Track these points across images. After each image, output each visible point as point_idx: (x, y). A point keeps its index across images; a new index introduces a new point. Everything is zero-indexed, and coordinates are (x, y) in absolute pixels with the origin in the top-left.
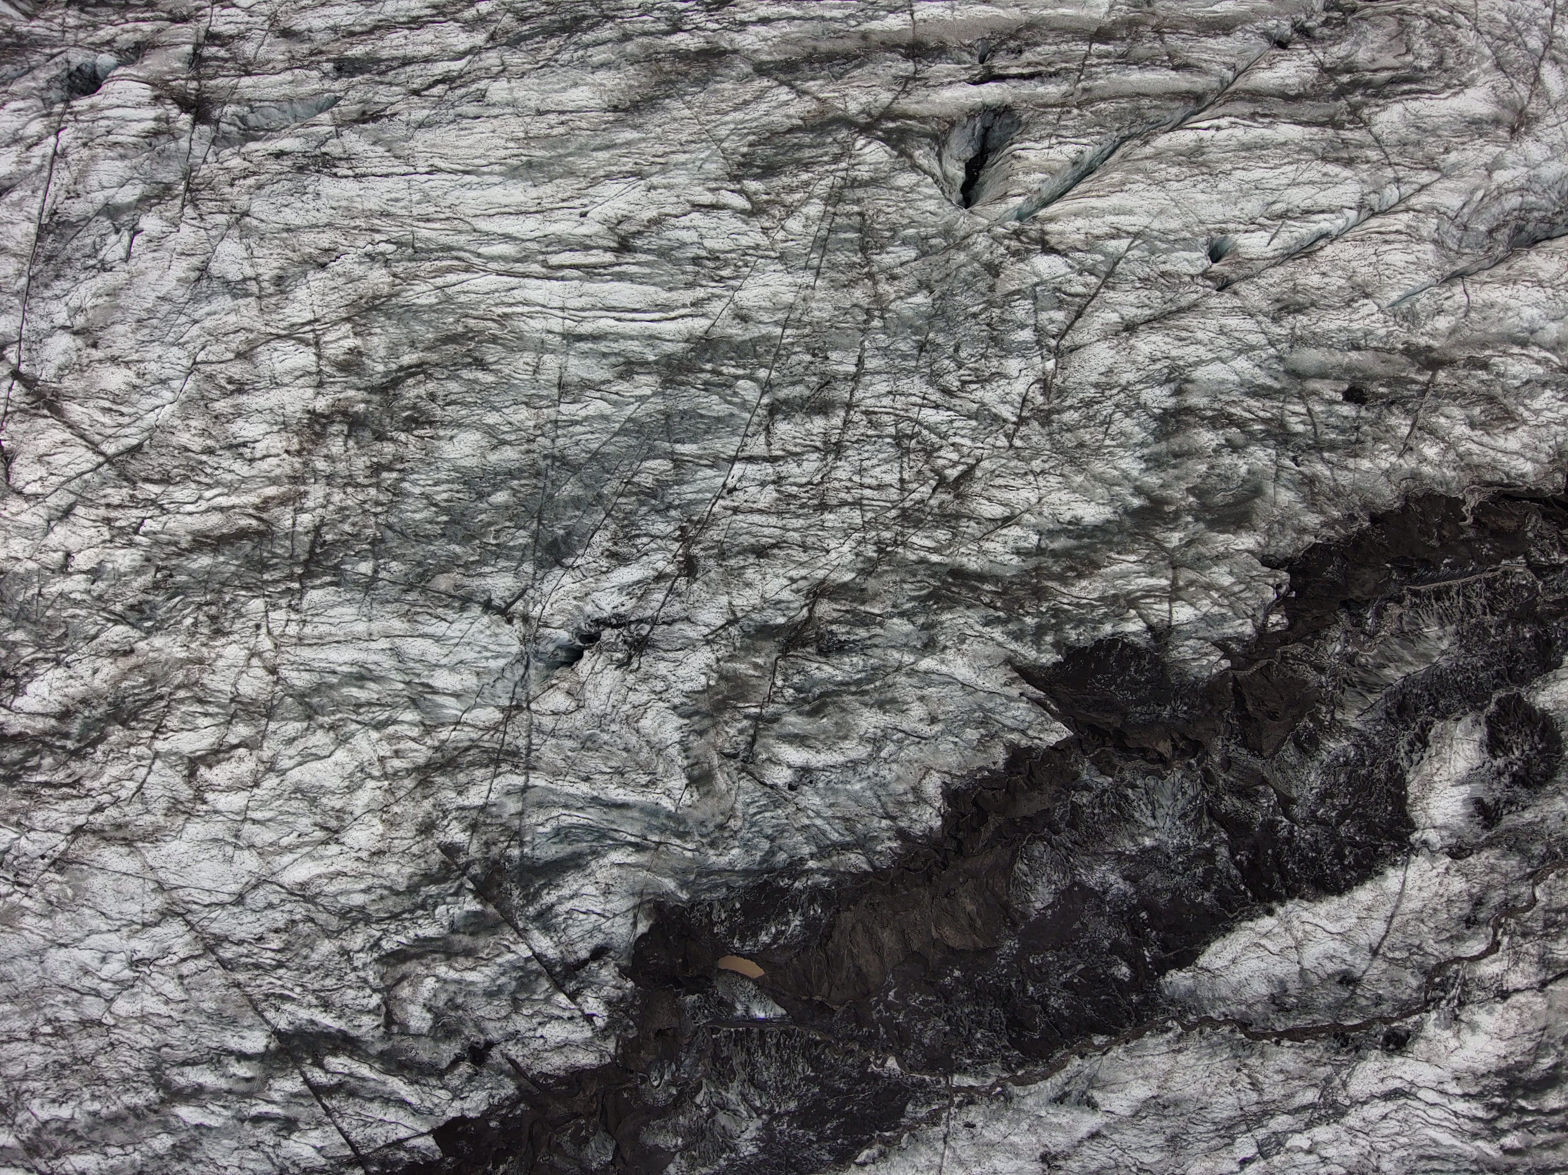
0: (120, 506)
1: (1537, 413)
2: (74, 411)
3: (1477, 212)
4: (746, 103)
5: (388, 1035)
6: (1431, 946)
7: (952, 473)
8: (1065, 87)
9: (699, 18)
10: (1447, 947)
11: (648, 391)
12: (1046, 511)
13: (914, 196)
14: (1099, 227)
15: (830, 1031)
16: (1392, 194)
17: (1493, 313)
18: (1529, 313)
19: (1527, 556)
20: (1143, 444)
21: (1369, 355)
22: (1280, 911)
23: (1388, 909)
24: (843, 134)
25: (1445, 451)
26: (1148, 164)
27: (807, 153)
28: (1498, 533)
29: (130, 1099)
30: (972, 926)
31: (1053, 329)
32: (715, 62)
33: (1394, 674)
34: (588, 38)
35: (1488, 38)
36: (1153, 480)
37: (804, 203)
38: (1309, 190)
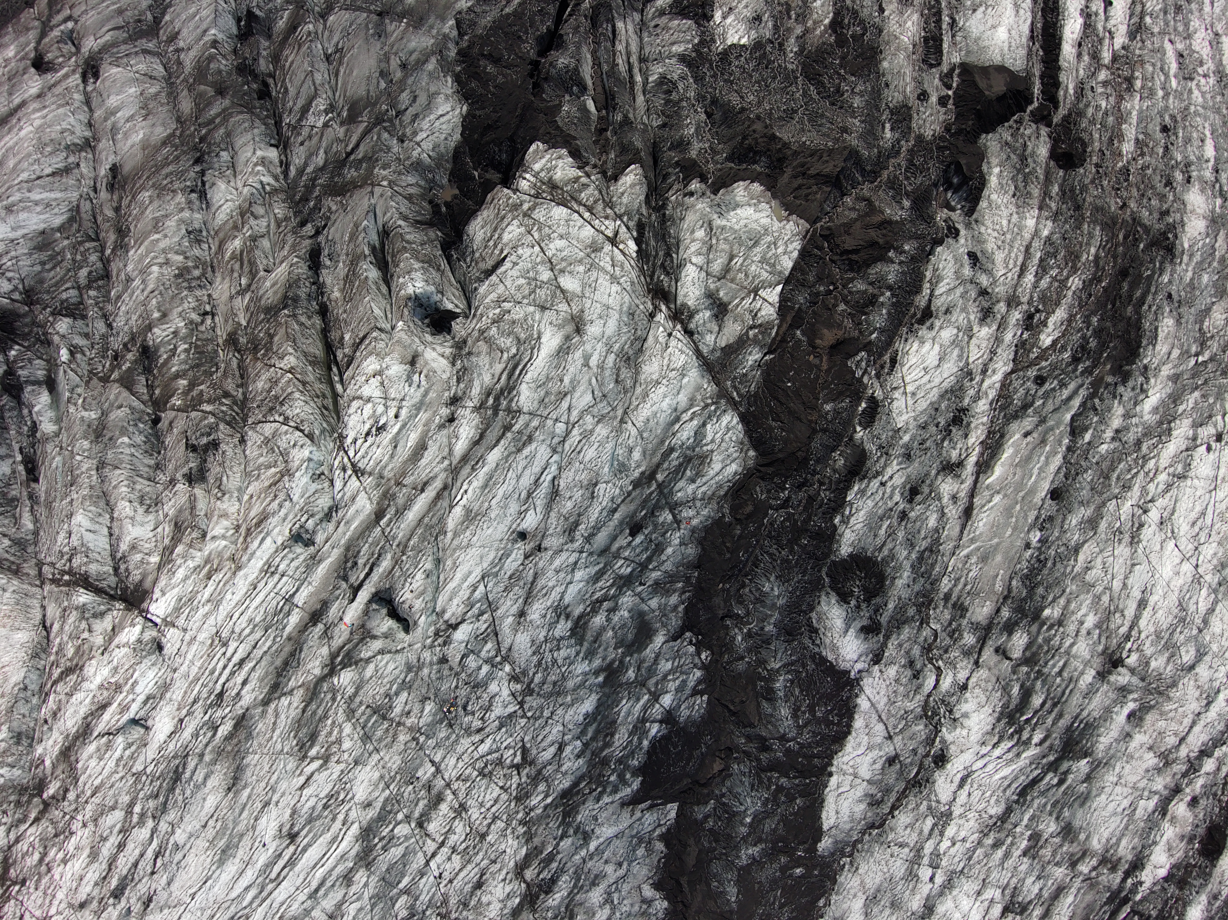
1: (713, 441)
3: (601, 385)
4: (274, 723)
6: (911, 705)
7: (518, 758)
8: (389, 555)
9: (219, 713)
10: (918, 697)
12: (571, 726)
13: (380, 672)
14: (465, 593)
16: (560, 427)
17: (652, 423)
18: (665, 405)
19: (772, 507)
20: (578, 654)
22: (834, 769)
23: (875, 717)
24: (325, 686)
25: (694, 505)
26: (455, 542)
27: (320, 712)
28: (749, 516)
31: (493, 653)
32: (244, 723)
33: (769, 628)
34: (188, 774)
35: (526, 301)
36: (597, 662)
37: (341, 731)
38: (528, 471)
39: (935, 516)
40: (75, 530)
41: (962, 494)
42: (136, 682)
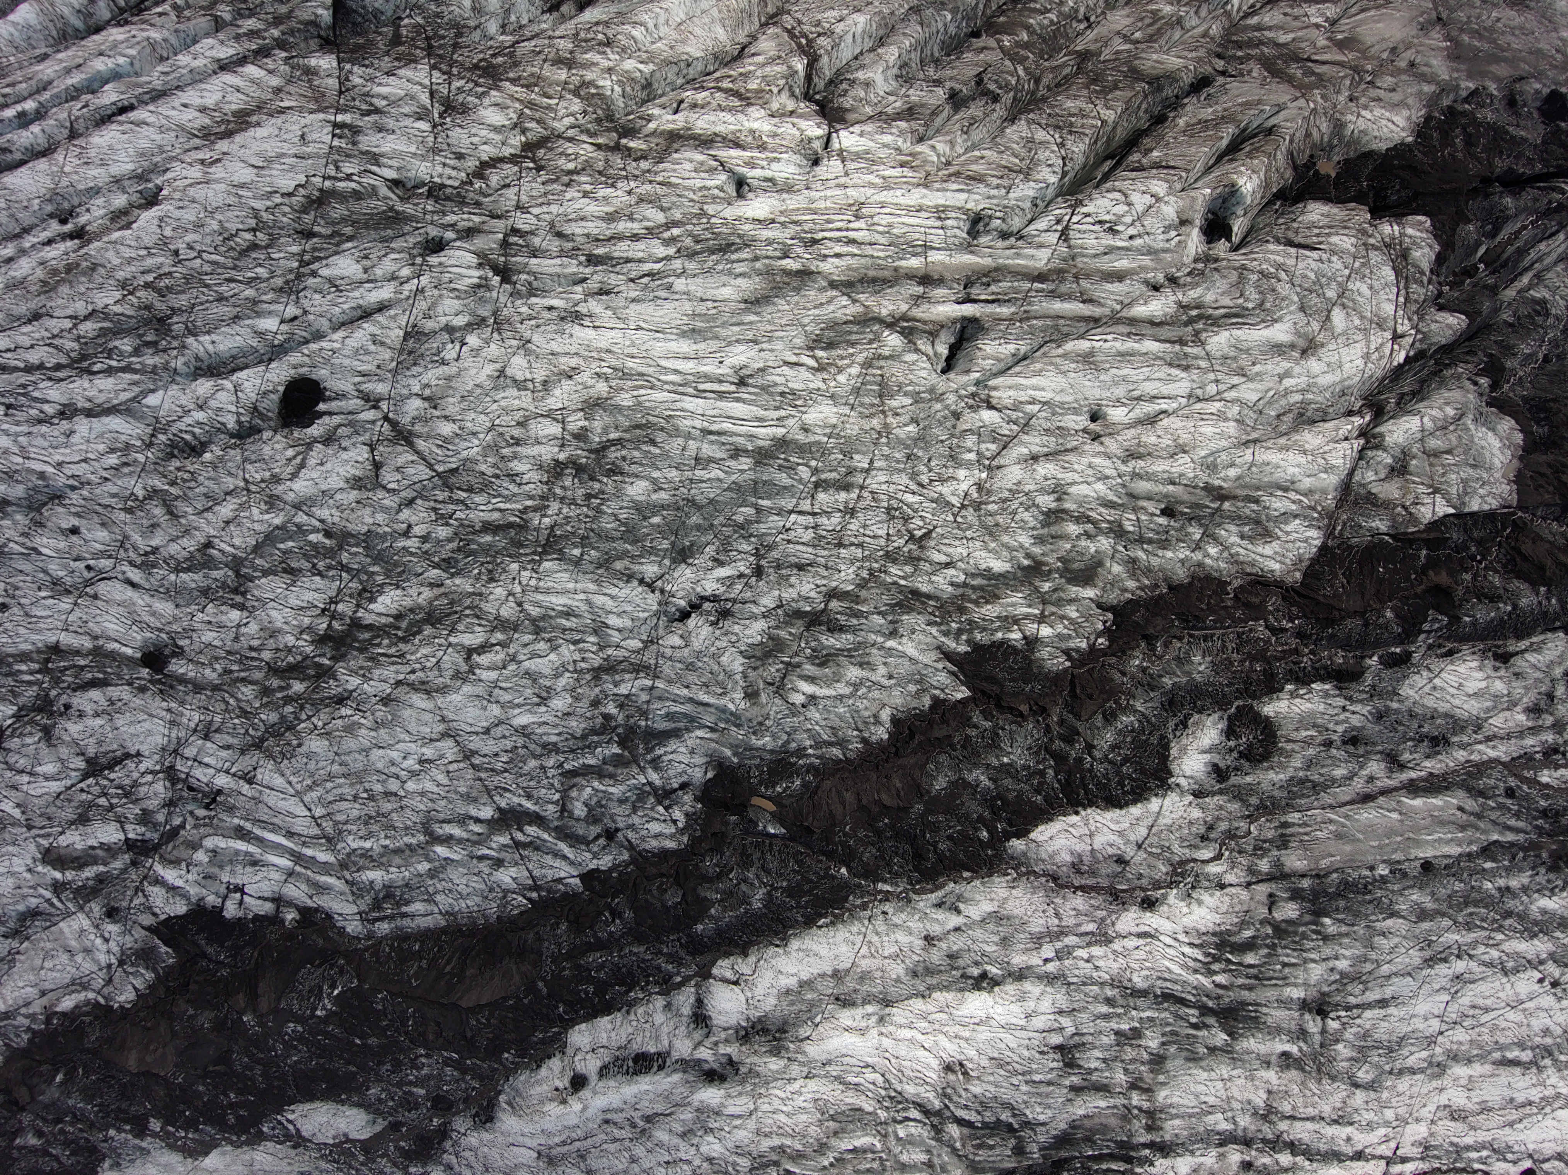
0: (443, 502)
1: (1288, 533)
2: (421, 444)
3: (1269, 403)
4: (822, 304)
5: (561, 817)
6: (1176, 848)
7: (918, 533)
8: (1013, 309)
9: (800, 251)
10: (1187, 851)
11: (746, 467)
12: (972, 562)
13: (915, 367)
14: (1023, 396)
15: (810, 848)
16: (1212, 389)
17: (1268, 469)
18: (1292, 470)
19: (1266, 620)
20: (1033, 529)
21: (1181, 488)
22: (1083, 813)
23: (1150, 821)
24: (876, 327)
25: (1222, 552)
26: (1058, 360)
27: (854, 337)
28: (1247, 605)
29: (408, 840)
30: (898, 795)
31: (988, 454)
32: (806, 278)
33: (1167, 681)
34: (734, 257)
35: (1298, 289)
36: (1037, 550)
37: (849, 366)
38: (1158, 384)
39: (1345, 772)
40: (849, 21)
41: (1379, 784)
42: (778, 160)
